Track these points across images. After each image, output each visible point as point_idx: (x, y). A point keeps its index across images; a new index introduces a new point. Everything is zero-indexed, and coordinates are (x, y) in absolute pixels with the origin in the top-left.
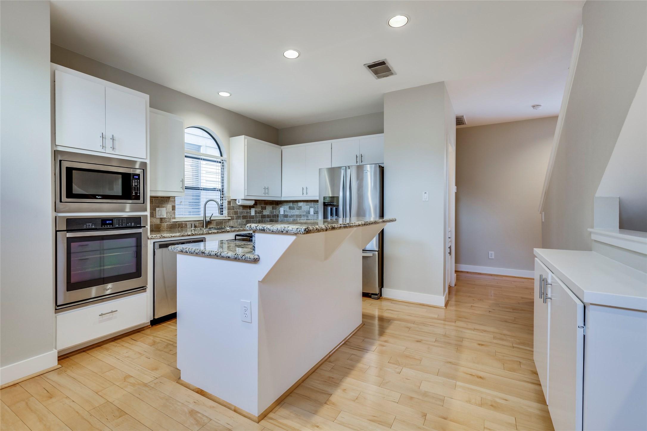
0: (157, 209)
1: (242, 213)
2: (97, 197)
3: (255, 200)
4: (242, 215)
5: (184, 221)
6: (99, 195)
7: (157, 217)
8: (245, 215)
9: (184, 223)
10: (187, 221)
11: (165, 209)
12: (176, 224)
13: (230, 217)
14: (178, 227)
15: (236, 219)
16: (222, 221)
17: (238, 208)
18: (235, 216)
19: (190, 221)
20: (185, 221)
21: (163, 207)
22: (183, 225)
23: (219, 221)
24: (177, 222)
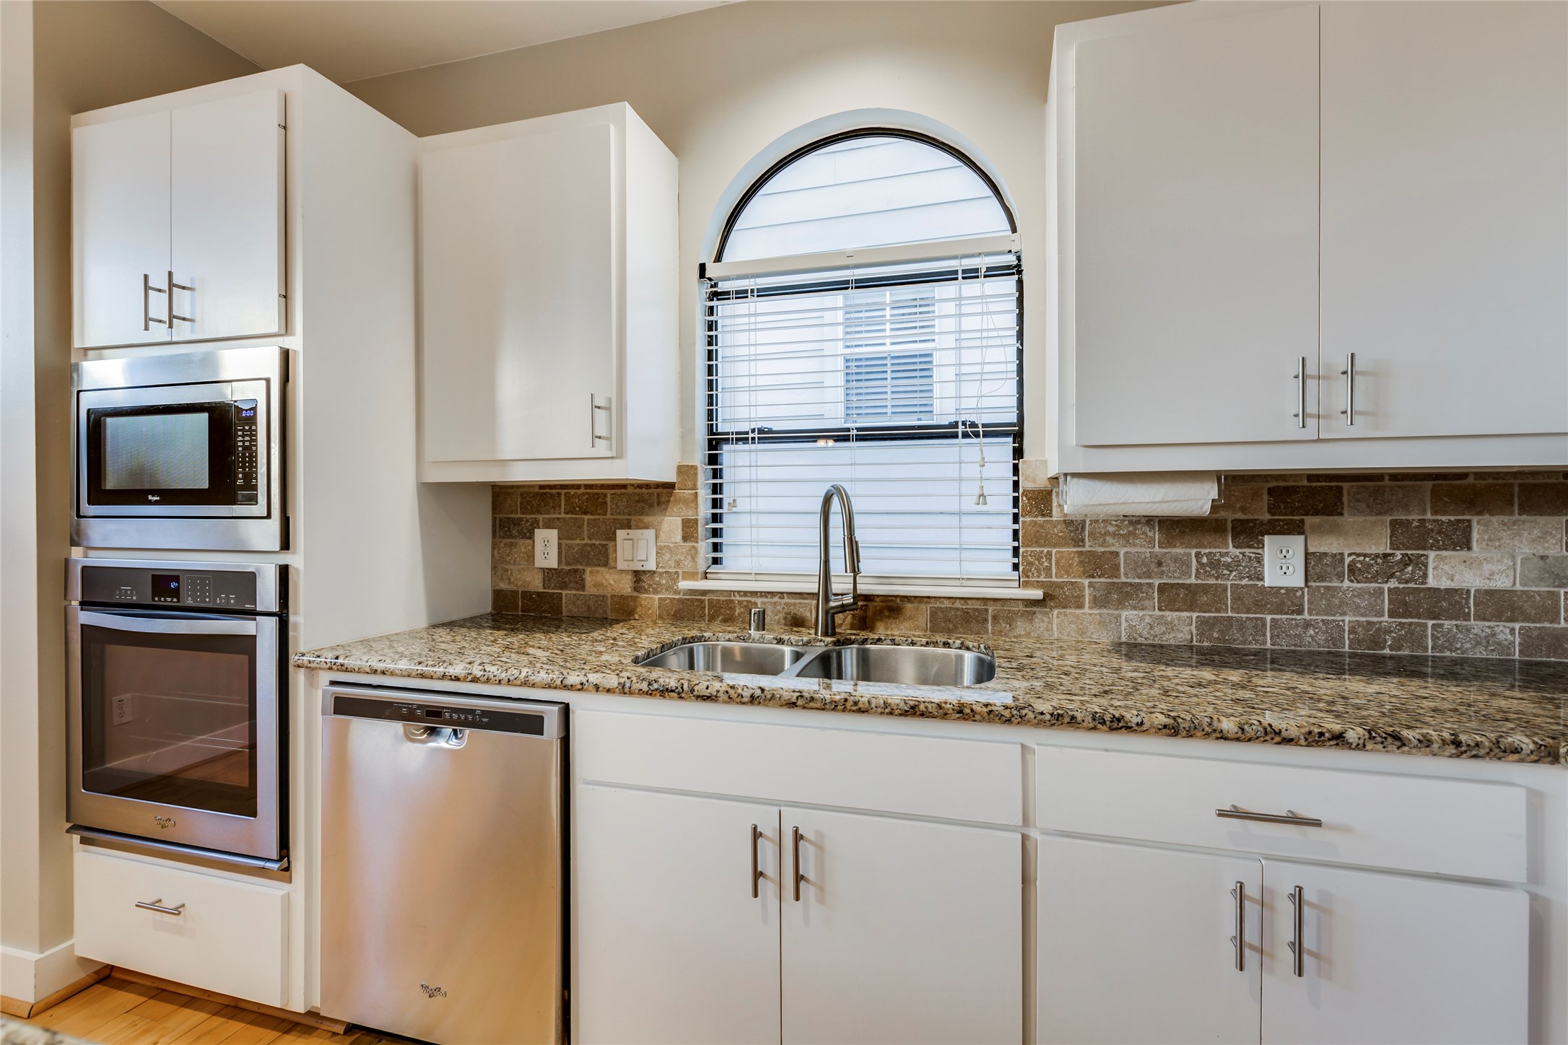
0: (621, 534)
1: (1160, 564)
2: (150, 497)
3: (1217, 476)
4: (1157, 582)
5: (739, 592)
6: (154, 492)
7: (621, 565)
8: (1193, 580)
9: (738, 598)
10: (754, 594)
11: (650, 533)
12: (702, 601)
13: (1039, 585)
14: (712, 619)
15: (1098, 602)
16: (978, 606)
17: (1114, 535)
18: (1086, 582)
19: (772, 594)
20: (745, 593)
21: (646, 527)
22: (733, 609)
23: (947, 604)
24: (705, 593)
